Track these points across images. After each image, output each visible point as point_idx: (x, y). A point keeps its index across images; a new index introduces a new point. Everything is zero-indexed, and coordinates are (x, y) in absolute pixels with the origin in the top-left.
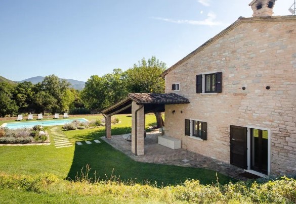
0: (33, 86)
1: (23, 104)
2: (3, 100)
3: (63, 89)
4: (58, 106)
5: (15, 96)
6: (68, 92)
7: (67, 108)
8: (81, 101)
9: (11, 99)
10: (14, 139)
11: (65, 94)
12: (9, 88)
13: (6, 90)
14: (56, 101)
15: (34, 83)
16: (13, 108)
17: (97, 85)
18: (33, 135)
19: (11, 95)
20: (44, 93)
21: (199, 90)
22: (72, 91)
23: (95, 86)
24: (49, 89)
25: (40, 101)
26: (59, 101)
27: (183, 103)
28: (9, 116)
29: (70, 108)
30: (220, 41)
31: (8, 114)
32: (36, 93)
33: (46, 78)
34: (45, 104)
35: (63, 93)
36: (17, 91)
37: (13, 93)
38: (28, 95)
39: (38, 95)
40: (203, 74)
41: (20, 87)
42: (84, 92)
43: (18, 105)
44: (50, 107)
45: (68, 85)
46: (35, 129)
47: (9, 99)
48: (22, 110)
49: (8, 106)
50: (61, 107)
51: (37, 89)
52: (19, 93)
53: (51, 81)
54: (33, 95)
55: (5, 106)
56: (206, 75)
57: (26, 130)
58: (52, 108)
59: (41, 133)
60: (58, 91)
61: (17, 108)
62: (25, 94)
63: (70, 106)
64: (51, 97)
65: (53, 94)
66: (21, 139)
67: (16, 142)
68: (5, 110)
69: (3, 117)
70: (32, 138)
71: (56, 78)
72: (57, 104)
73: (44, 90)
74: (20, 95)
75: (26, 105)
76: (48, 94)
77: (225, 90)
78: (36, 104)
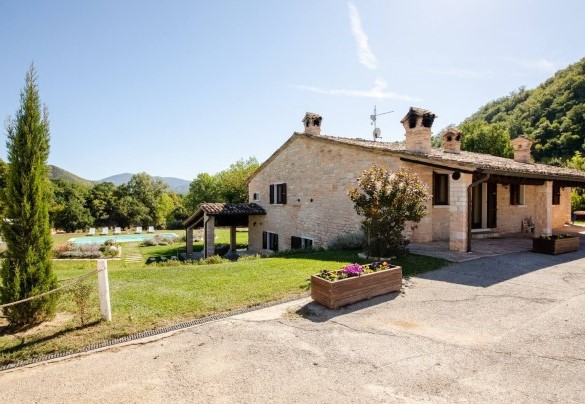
0: (115, 188)
1: (101, 215)
2: (73, 208)
3: (157, 194)
4: (149, 218)
5: (89, 203)
6: (166, 197)
7: (162, 221)
8: (185, 211)
9: (85, 207)
10: (81, 254)
11: (161, 200)
12: (81, 191)
13: (77, 194)
14: (147, 210)
15: (117, 184)
16: (86, 220)
17: (207, 187)
18: (102, 250)
19: (84, 201)
20: (130, 199)
21: (272, 202)
22: (171, 196)
23: (204, 189)
24: (137, 193)
25: (124, 211)
26: (152, 211)
27: (259, 214)
28: (81, 231)
29: (167, 220)
30: (285, 152)
31: (79, 228)
32: (119, 199)
33: (134, 177)
34: (132, 214)
35: (159, 198)
36: (92, 196)
37: (87, 199)
38: (109, 202)
39: (121, 201)
40: (275, 184)
41: (97, 189)
42: (189, 197)
43: (94, 215)
44: (138, 218)
45: (165, 187)
46: (106, 244)
47: (81, 207)
48: (99, 224)
49: (80, 218)
50: (155, 218)
51: (121, 193)
52: (96, 198)
53: (141, 181)
54: (115, 201)
55: (75, 218)
56: (278, 186)
57: (95, 244)
58: (142, 220)
59: (113, 248)
60: (150, 196)
61: (92, 219)
62: (105, 200)
63: (167, 218)
64: (141, 204)
65: (144, 201)
66: (89, 253)
67: (83, 257)
68: (75, 223)
69: (73, 232)
70: (100, 253)
71: (148, 178)
72: (149, 214)
73: (130, 195)
74: (96, 202)
75: (105, 216)
76: (136, 201)
77: (288, 201)
78: (119, 215)
